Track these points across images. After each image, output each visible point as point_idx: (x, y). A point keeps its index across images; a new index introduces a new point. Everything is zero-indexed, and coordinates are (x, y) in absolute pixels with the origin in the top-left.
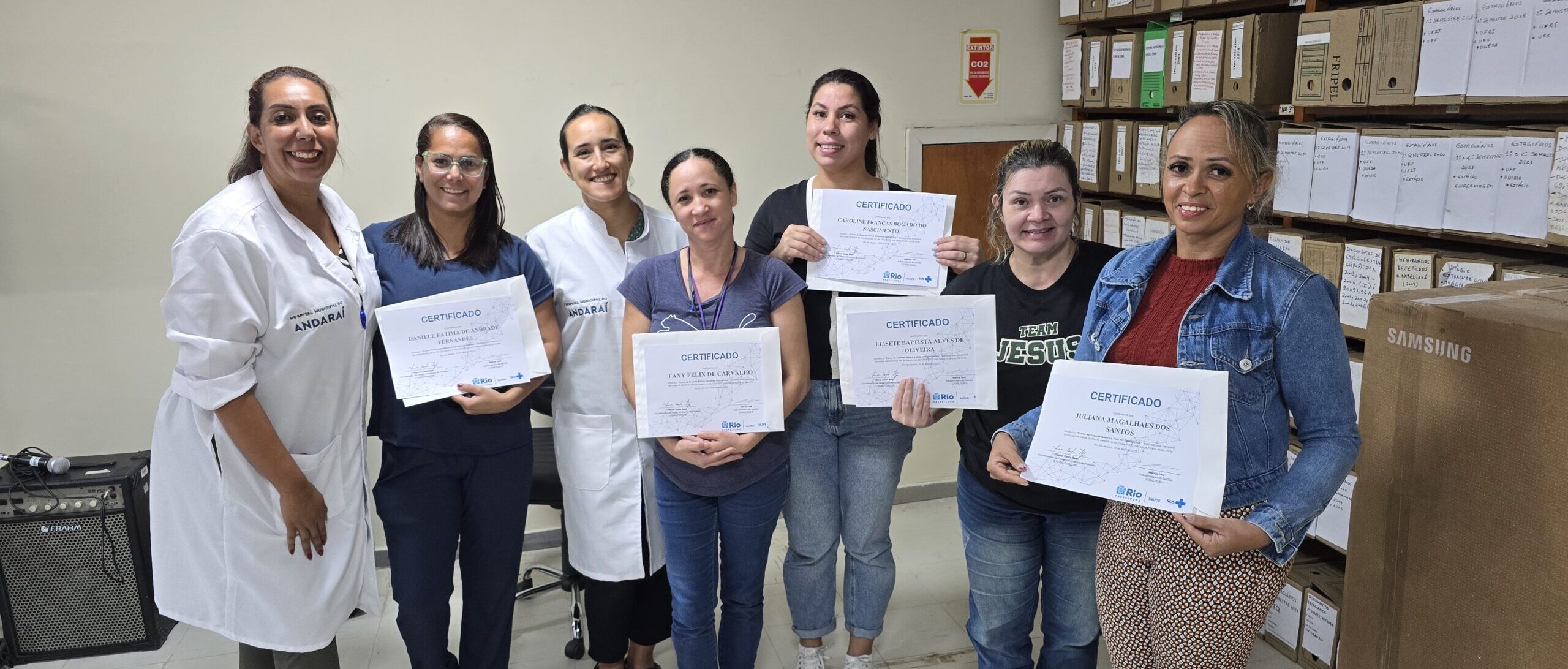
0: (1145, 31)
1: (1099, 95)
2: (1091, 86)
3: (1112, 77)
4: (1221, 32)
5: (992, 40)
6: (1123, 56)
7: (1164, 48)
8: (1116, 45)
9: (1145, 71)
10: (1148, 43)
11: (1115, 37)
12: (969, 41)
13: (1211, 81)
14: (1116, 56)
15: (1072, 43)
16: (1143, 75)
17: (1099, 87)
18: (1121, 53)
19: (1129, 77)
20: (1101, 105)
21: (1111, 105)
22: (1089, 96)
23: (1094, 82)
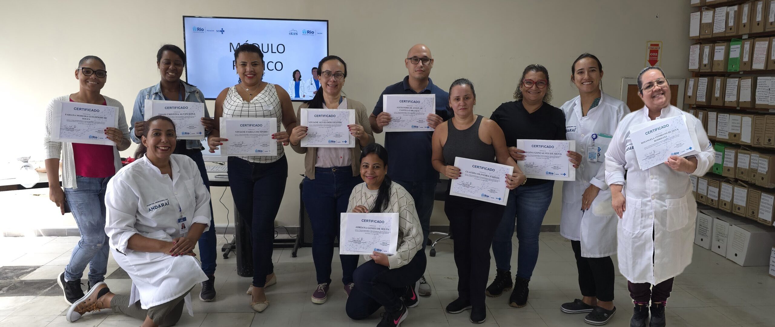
0: (730, 42)
1: (708, 67)
2: (704, 63)
3: (714, 59)
4: (767, 42)
5: (659, 45)
6: (720, 52)
7: (740, 49)
8: (716, 48)
9: (730, 57)
10: (732, 47)
11: (716, 44)
12: (650, 45)
13: (763, 61)
14: (716, 52)
15: (695, 47)
16: (729, 59)
17: (708, 64)
18: (719, 51)
19: (723, 59)
20: (709, 70)
21: (713, 71)
22: (703, 67)
23: (706, 61)
